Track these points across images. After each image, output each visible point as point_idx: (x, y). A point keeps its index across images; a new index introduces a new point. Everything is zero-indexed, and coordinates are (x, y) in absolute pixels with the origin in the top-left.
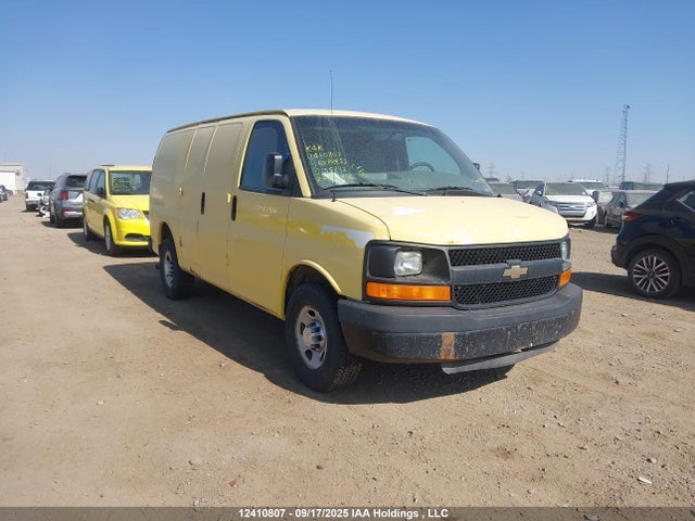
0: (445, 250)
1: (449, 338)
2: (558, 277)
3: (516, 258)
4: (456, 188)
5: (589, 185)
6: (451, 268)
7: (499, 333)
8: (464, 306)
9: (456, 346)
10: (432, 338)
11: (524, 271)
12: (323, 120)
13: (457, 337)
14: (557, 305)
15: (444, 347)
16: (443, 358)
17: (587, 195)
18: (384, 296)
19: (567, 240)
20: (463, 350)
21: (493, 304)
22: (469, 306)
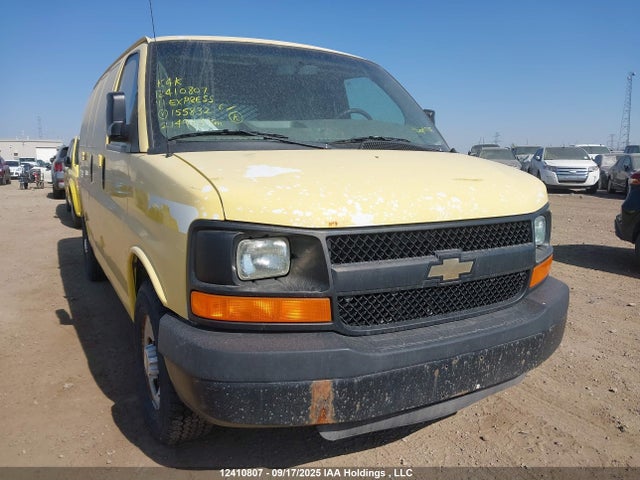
0: (322, 236)
1: (323, 390)
2: (528, 273)
3: (453, 246)
4: (381, 139)
5: (591, 150)
6: (331, 266)
7: (417, 375)
8: (359, 329)
9: (337, 403)
10: (292, 390)
11: (467, 267)
12: (195, 47)
13: (339, 388)
14: (525, 321)
15: (315, 404)
16: (314, 422)
17: (589, 159)
18: (218, 315)
19: (545, 213)
20: (350, 407)
21: (412, 323)
22: (369, 329)
